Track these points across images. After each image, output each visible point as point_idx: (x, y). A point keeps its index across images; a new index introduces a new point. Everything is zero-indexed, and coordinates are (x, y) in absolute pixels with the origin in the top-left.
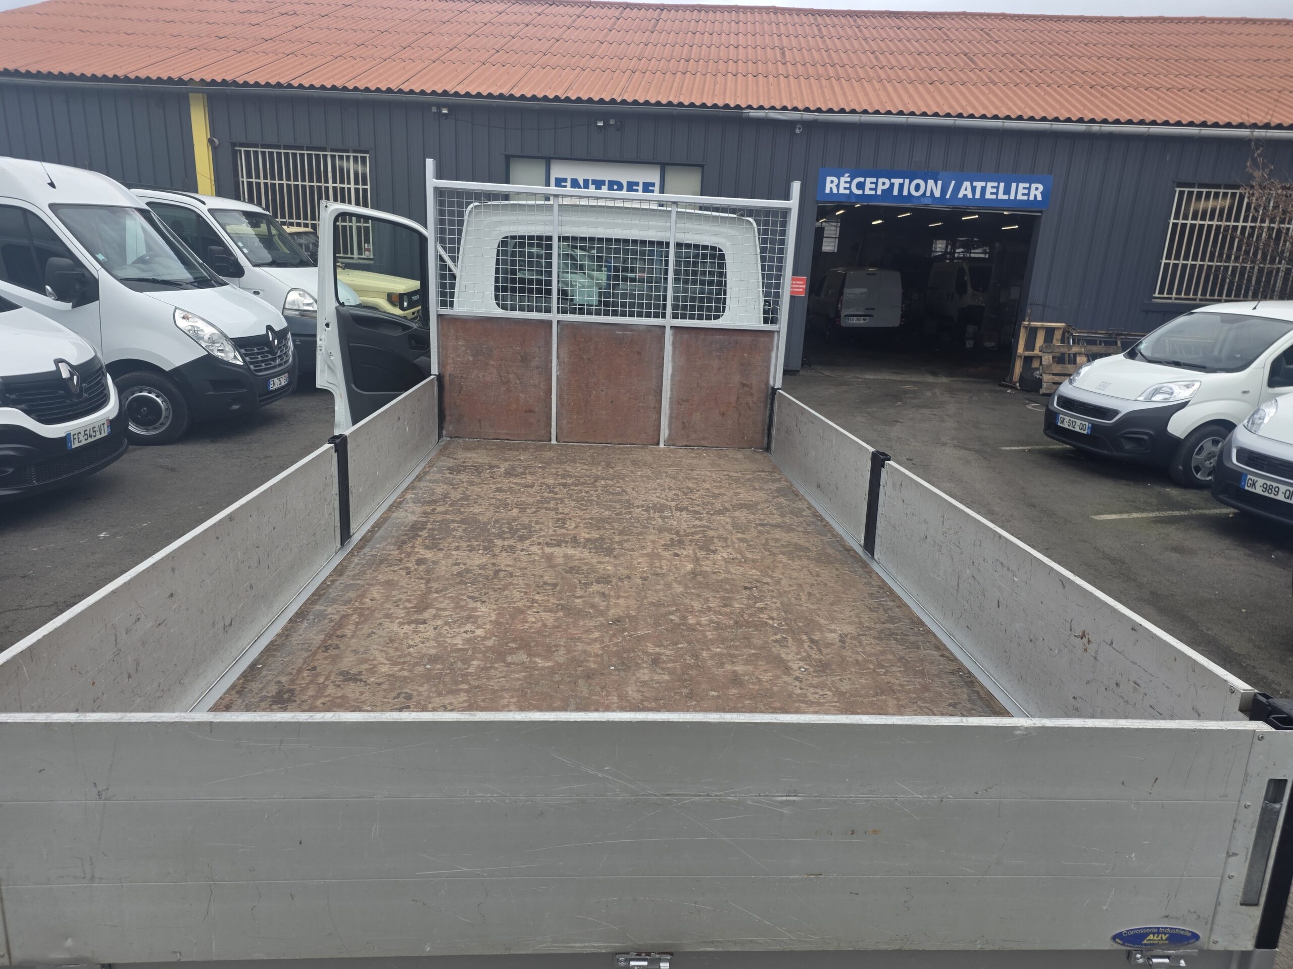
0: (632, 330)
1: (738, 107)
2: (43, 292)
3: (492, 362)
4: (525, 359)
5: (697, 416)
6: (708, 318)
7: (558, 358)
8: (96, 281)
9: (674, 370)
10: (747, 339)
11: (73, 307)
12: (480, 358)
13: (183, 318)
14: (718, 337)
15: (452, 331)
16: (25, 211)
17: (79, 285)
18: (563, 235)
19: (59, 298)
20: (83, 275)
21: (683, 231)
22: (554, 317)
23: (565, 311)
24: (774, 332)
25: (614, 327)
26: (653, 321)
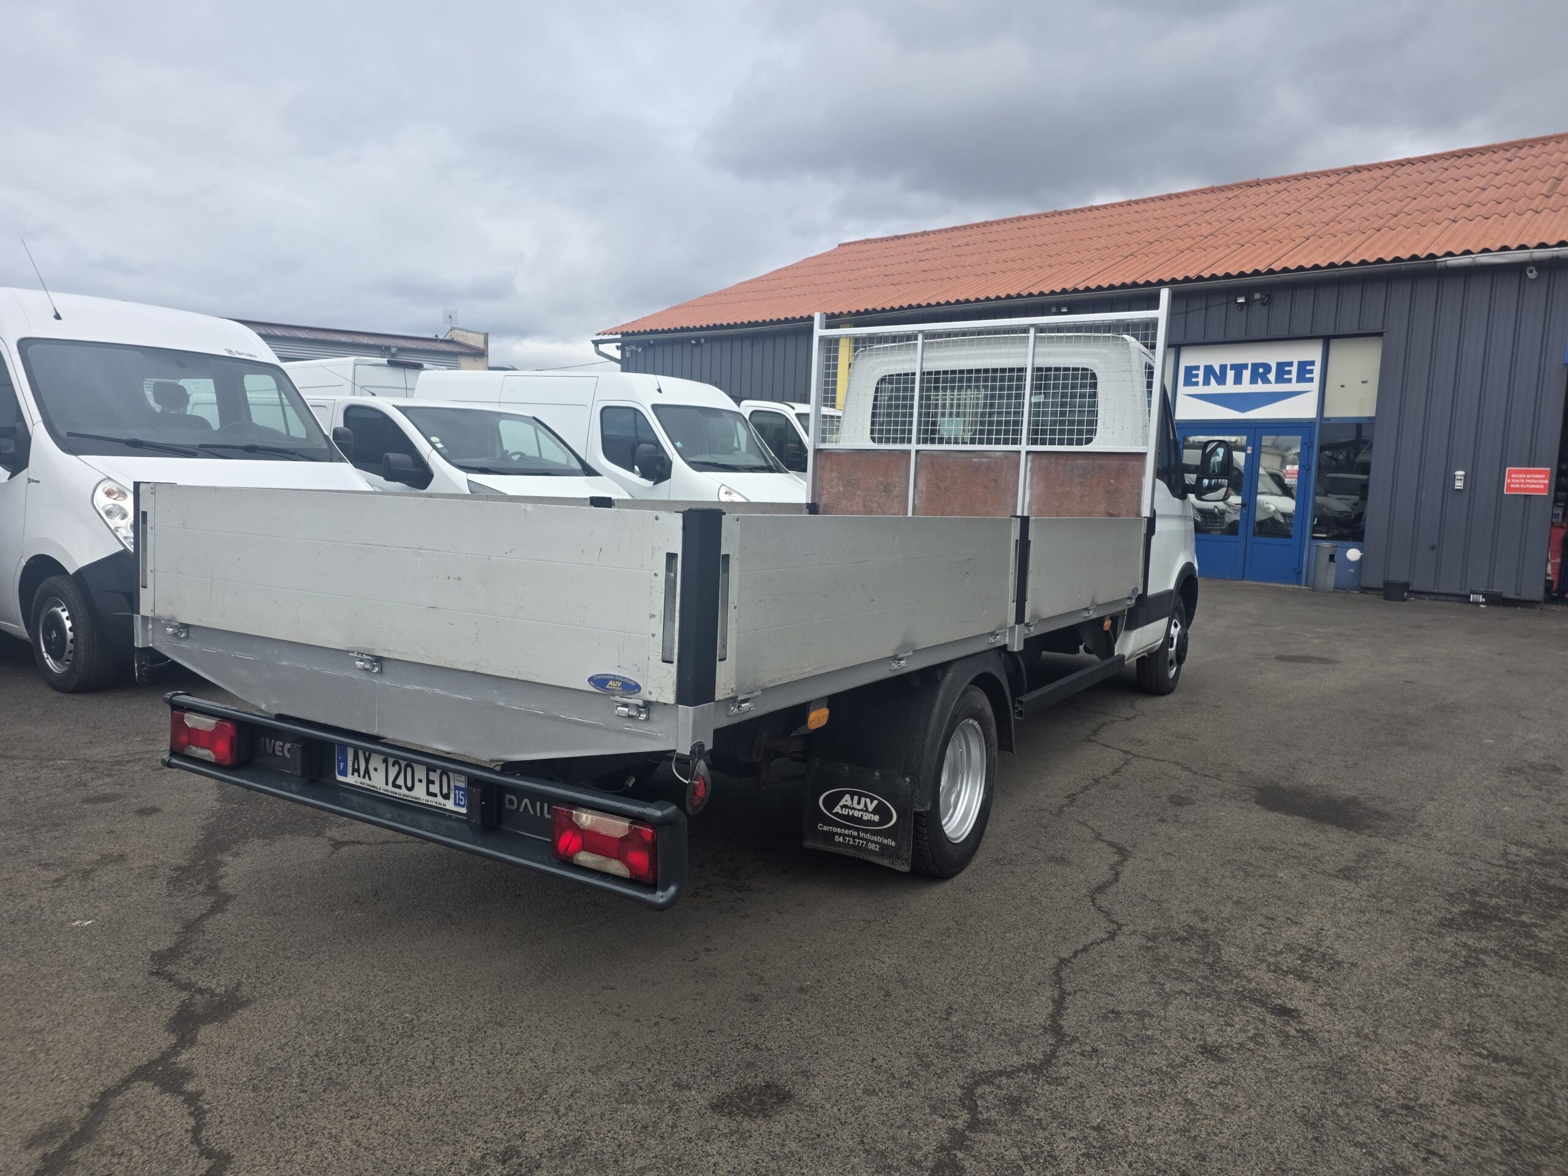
0: (988, 457)
1: (1432, 256)
2: (632, 470)
3: (859, 493)
4: (887, 490)
6: (1079, 442)
7: (915, 486)
8: (671, 463)
10: (1114, 463)
11: (656, 484)
12: (849, 488)
13: (726, 493)
14: (1080, 461)
15: (828, 464)
16: (636, 411)
17: (658, 468)
18: (925, 370)
19: (644, 475)
20: (663, 458)
21: (1049, 354)
22: (913, 447)
23: (925, 441)
24: (1145, 454)
25: (970, 455)
26: (1011, 447)
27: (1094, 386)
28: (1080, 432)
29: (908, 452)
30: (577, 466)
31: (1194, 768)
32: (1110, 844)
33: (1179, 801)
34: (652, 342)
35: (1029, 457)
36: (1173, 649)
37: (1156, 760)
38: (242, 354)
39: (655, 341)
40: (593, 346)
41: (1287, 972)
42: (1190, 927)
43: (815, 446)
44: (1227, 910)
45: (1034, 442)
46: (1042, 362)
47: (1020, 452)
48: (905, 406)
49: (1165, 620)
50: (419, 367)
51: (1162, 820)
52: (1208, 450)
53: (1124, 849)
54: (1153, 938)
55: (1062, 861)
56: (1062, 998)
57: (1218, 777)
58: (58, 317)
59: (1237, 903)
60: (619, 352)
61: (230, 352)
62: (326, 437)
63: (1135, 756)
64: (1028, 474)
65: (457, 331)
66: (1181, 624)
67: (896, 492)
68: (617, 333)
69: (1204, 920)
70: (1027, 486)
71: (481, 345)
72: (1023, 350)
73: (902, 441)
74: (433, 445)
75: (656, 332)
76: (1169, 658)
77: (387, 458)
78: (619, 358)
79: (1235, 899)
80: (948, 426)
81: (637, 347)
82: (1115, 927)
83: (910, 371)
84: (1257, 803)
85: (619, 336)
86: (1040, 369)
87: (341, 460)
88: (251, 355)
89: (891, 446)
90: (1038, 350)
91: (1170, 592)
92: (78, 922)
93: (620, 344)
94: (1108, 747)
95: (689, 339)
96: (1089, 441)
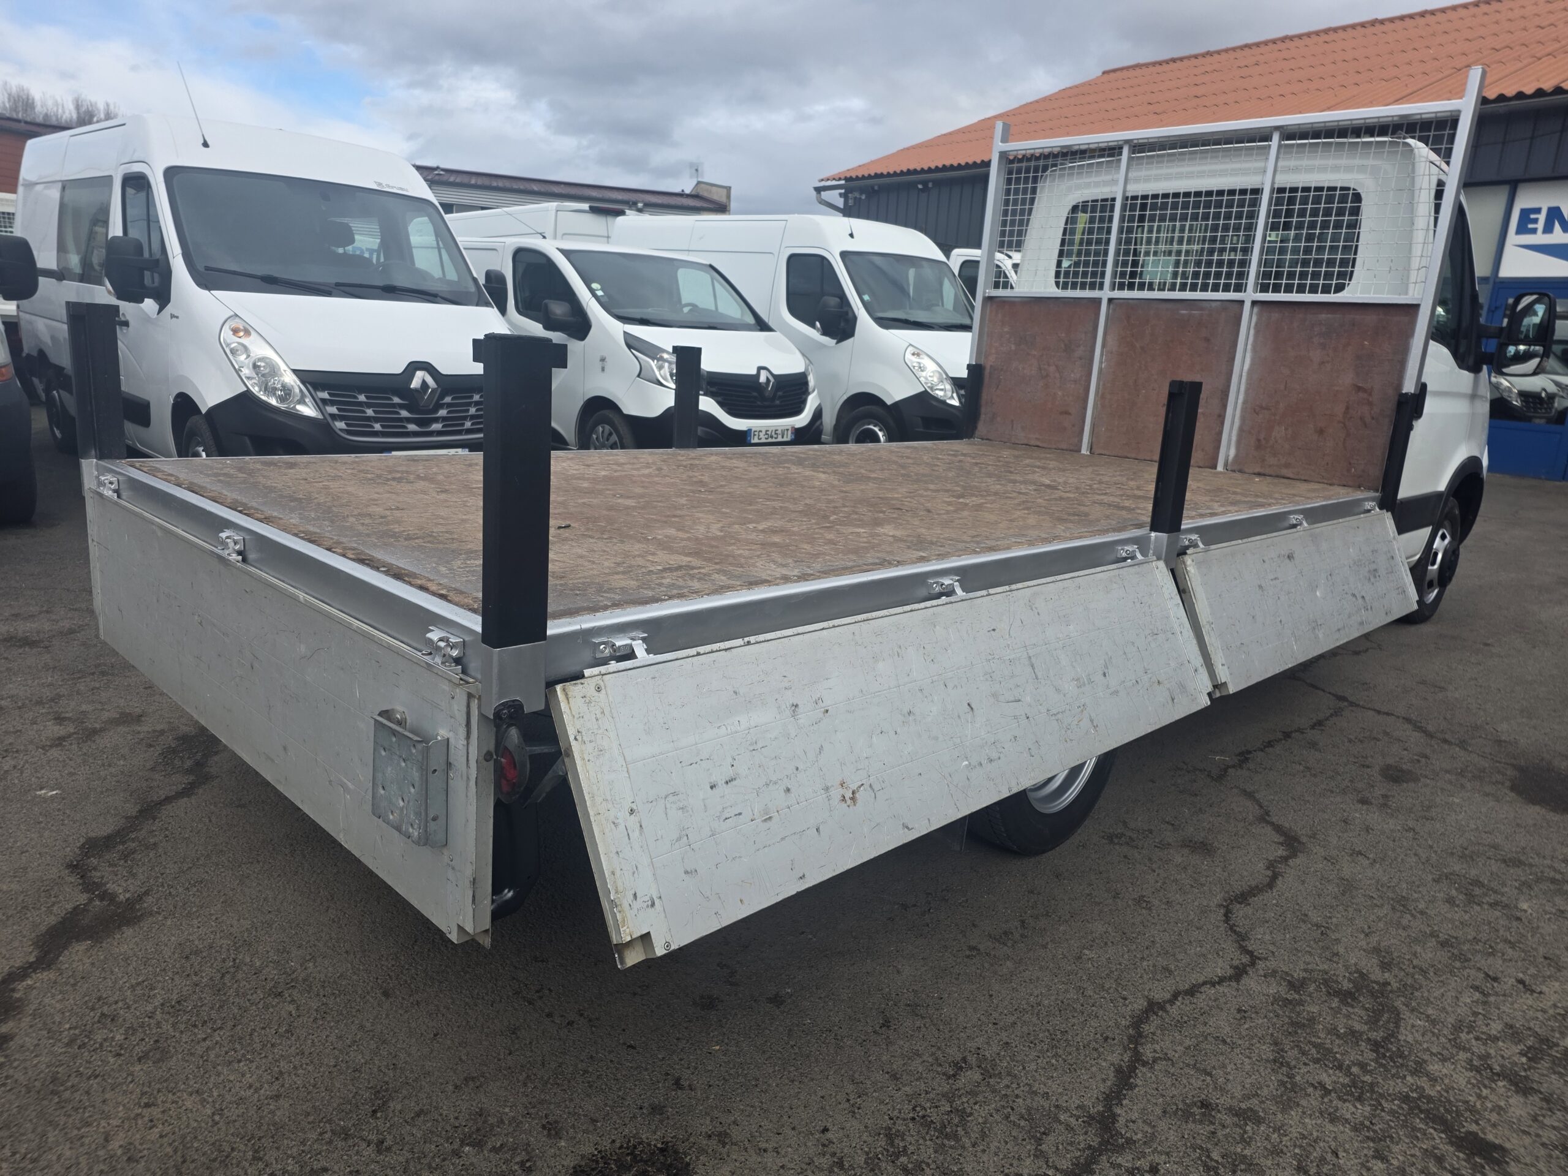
0: (1202, 309)
2: (813, 326)
3: (1034, 352)
4: (1068, 348)
5: (1279, 432)
6: (1326, 290)
7: (1104, 346)
8: (855, 318)
9: (1253, 363)
10: (1372, 318)
11: (837, 343)
12: (1023, 347)
13: (913, 354)
14: (1323, 316)
15: (1000, 316)
16: (823, 258)
17: (842, 324)
18: (1129, 194)
19: (825, 332)
20: (847, 313)
21: (1296, 170)
22: (1106, 294)
23: (1121, 287)
24: (1416, 307)
25: (1177, 305)
26: (1232, 295)
27: (1356, 211)
28: (1328, 275)
29: (1097, 302)
30: (751, 320)
31: (1430, 729)
32: (1278, 829)
33: (1395, 775)
34: (876, 188)
35: (1256, 310)
36: (1436, 567)
37: (1379, 712)
38: (393, 187)
39: (879, 186)
40: (814, 193)
41: (1498, 1075)
42: (1362, 975)
43: (985, 292)
44: (1428, 954)
45: (1264, 289)
46: (1286, 180)
47: (1243, 301)
48: (1099, 242)
49: (1427, 531)
50: (621, 213)
51: (1364, 801)
52: (1520, 307)
53: (1296, 839)
54: (1296, 986)
55: (1204, 848)
56: (1132, 1069)
57: (1463, 744)
58: (206, 145)
59: (1444, 944)
60: (842, 200)
61: (380, 184)
62: (475, 280)
63: (1352, 704)
64: (1252, 332)
65: (703, 185)
66: (1452, 537)
67: (1080, 352)
68: (840, 179)
69: (1385, 966)
70: (1249, 347)
71: (724, 200)
72: (1261, 164)
73: (1092, 286)
74: (593, 292)
75: (881, 175)
76: (1428, 578)
77: (546, 306)
78: (841, 205)
79: (1442, 937)
80: (1157, 268)
81: (861, 194)
82: (1246, 959)
83: (1109, 196)
84: (1513, 788)
85: (843, 182)
86: (1281, 190)
87: (487, 304)
88: (403, 190)
89: (1078, 293)
90: (1280, 164)
91: (1438, 495)
92: (43, 792)
93: (843, 191)
94: (1317, 688)
95: (916, 183)
96: (1340, 288)
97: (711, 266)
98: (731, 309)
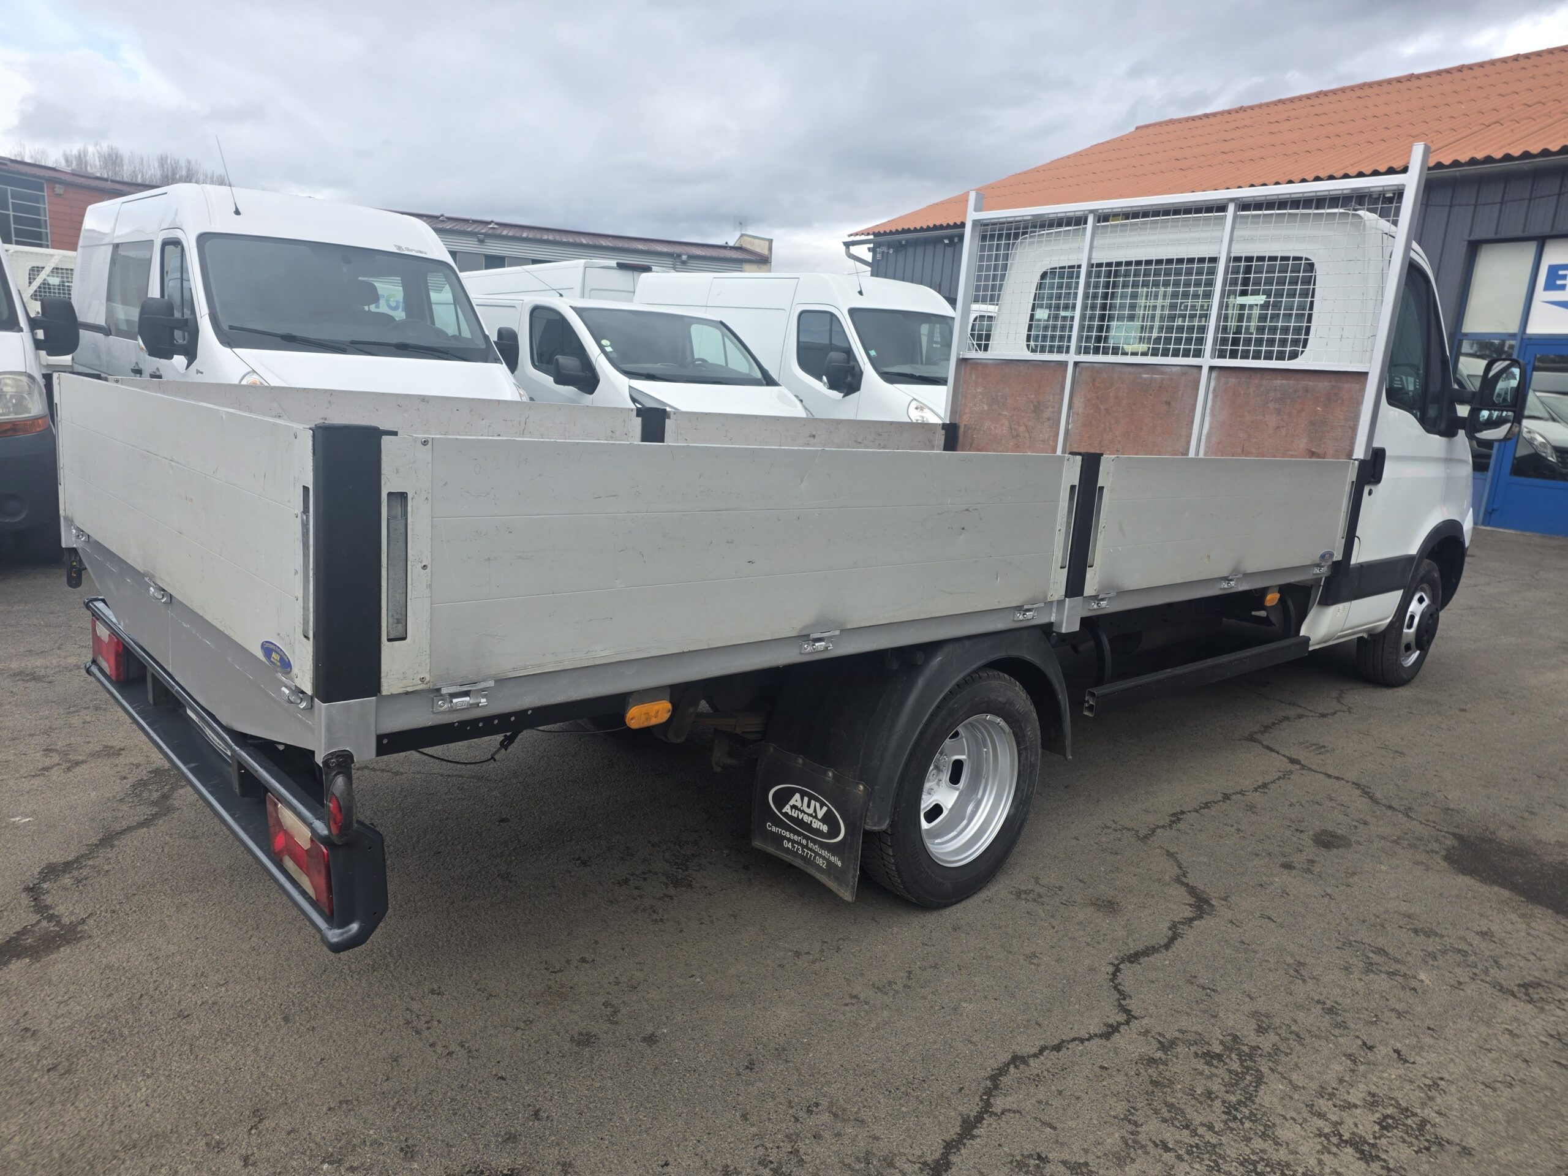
0: (1162, 373)
2: (820, 379)
3: (1005, 413)
4: (1037, 409)
6: (1281, 357)
7: (1070, 407)
8: (861, 373)
9: (1211, 428)
10: (1324, 385)
11: (844, 397)
12: (995, 407)
13: (917, 408)
14: (1278, 382)
15: (973, 377)
16: (832, 315)
17: (849, 379)
18: (1094, 262)
19: (832, 386)
20: (853, 368)
21: (1251, 239)
22: (1071, 358)
23: (1087, 351)
24: (1366, 374)
25: (1140, 369)
26: (1191, 361)
27: (1309, 281)
28: (1283, 343)
29: (1064, 364)
30: (758, 375)
31: (1378, 795)
32: (1192, 891)
33: (1327, 841)
34: (903, 242)
35: (1214, 374)
36: (1411, 630)
37: (1329, 776)
38: (411, 250)
39: (907, 241)
40: (844, 248)
41: (1346, 1142)
42: (1235, 1038)
43: (958, 354)
44: (1314, 1019)
45: (1222, 355)
46: (1242, 250)
47: (1201, 367)
48: (1066, 307)
49: (1396, 596)
50: (647, 269)
51: (1288, 866)
52: (1491, 374)
53: (1207, 902)
54: (1167, 1046)
55: (1110, 907)
56: (979, 1119)
57: (1407, 812)
58: (237, 212)
59: (1331, 1011)
60: (871, 254)
61: (399, 248)
62: (486, 338)
63: (1304, 767)
64: (1210, 396)
65: (746, 238)
66: (1431, 599)
67: (1048, 413)
68: (868, 234)
69: (1261, 1030)
70: (1208, 411)
71: (766, 252)
72: (1217, 234)
73: (1060, 350)
74: (602, 348)
75: (909, 231)
76: (1404, 641)
77: (557, 360)
78: (870, 260)
79: (1329, 1004)
80: (1121, 332)
81: (889, 248)
82: (1121, 1018)
83: (1076, 263)
84: (1446, 858)
85: (871, 237)
86: (1238, 259)
87: (496, 360)
88: (421, 252)
89: (1047, 357)
90: (1237, 233)
91: (1409, 559)
92: (18, 819)
93: (871, 246)
94: (1272, 750)
95: (942, 238)
96: (1294, 355)
97: (721, 323)
98: (739, 364)
